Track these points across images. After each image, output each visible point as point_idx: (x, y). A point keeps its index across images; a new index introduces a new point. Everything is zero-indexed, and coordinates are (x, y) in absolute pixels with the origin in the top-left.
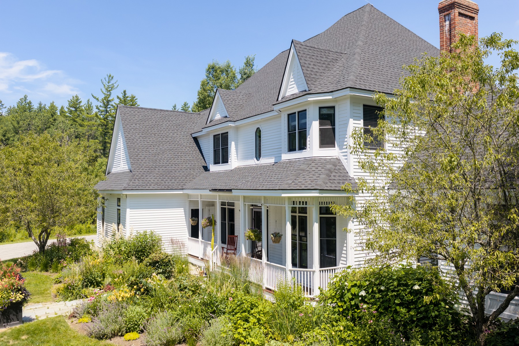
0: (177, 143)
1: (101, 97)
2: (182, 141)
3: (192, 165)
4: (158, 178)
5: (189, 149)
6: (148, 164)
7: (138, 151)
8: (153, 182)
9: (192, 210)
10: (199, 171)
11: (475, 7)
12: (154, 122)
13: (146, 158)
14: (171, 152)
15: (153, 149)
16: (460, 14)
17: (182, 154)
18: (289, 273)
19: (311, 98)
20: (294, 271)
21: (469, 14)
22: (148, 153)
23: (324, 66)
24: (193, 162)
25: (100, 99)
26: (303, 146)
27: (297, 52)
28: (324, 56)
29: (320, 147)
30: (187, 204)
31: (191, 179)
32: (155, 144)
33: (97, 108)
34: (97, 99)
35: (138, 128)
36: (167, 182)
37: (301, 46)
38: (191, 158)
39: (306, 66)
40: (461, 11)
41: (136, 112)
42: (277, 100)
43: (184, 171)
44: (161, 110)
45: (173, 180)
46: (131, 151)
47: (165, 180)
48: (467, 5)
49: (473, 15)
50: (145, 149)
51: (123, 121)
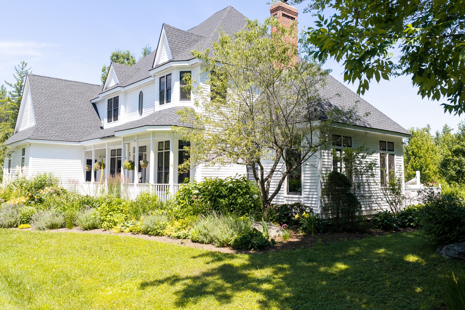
0: (77, 106)
1: (14, 82)
2: (82, 105)
3: (90, 124)
4: (59, 132)
5: (88, 112)
6: (50, 121)
7: (43, 110)
8: (54, 134)
9: (87, 160)
10: (95, 129)
11: (295, 11)
12: (59, 89)
13: (49, 116)
14: (72, 113)
15: (56, 110)
16: (284, 15)
17: (81, 115)
18: (151, 187)
19: (174, 64)
20: (155, 186)
21: (291, 15)
22: (52, 113)
23: (187, 43)
24: (90, 122)
25: (13, 84)
26: (168, 100)
27: (167, 32)
28: (187, 37)
29: (180, 100)
30: (83, 155)
31: (88, 135)
32: (58, 106)
33: (10, 93)
34: (11, 85)
35: (44, 92)
36: (66, 135)
37: (169, 28)
38: (90, 119)
39: (172, 42)
40: (284, 12)
41: (43, 80)
42: (152, 67)
43: (82, 128)
44: (66, 80)
45: (72, 134)
46: (36, 109)
47: (64, 134)
48: (289, 9)
49: (294, 16)
50: (49, 109)
51: (31, 86)
